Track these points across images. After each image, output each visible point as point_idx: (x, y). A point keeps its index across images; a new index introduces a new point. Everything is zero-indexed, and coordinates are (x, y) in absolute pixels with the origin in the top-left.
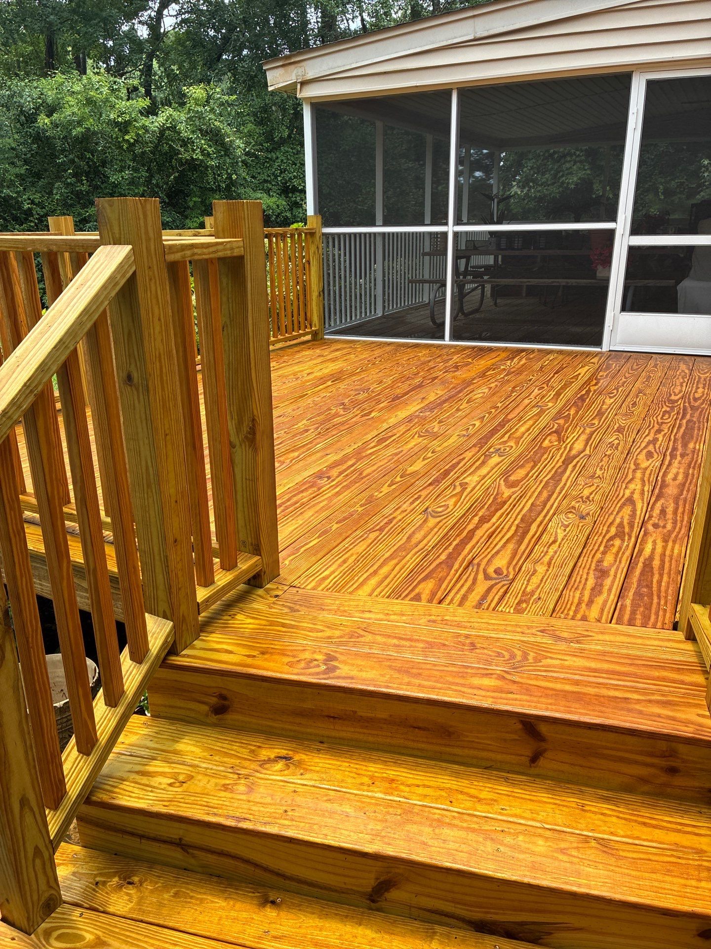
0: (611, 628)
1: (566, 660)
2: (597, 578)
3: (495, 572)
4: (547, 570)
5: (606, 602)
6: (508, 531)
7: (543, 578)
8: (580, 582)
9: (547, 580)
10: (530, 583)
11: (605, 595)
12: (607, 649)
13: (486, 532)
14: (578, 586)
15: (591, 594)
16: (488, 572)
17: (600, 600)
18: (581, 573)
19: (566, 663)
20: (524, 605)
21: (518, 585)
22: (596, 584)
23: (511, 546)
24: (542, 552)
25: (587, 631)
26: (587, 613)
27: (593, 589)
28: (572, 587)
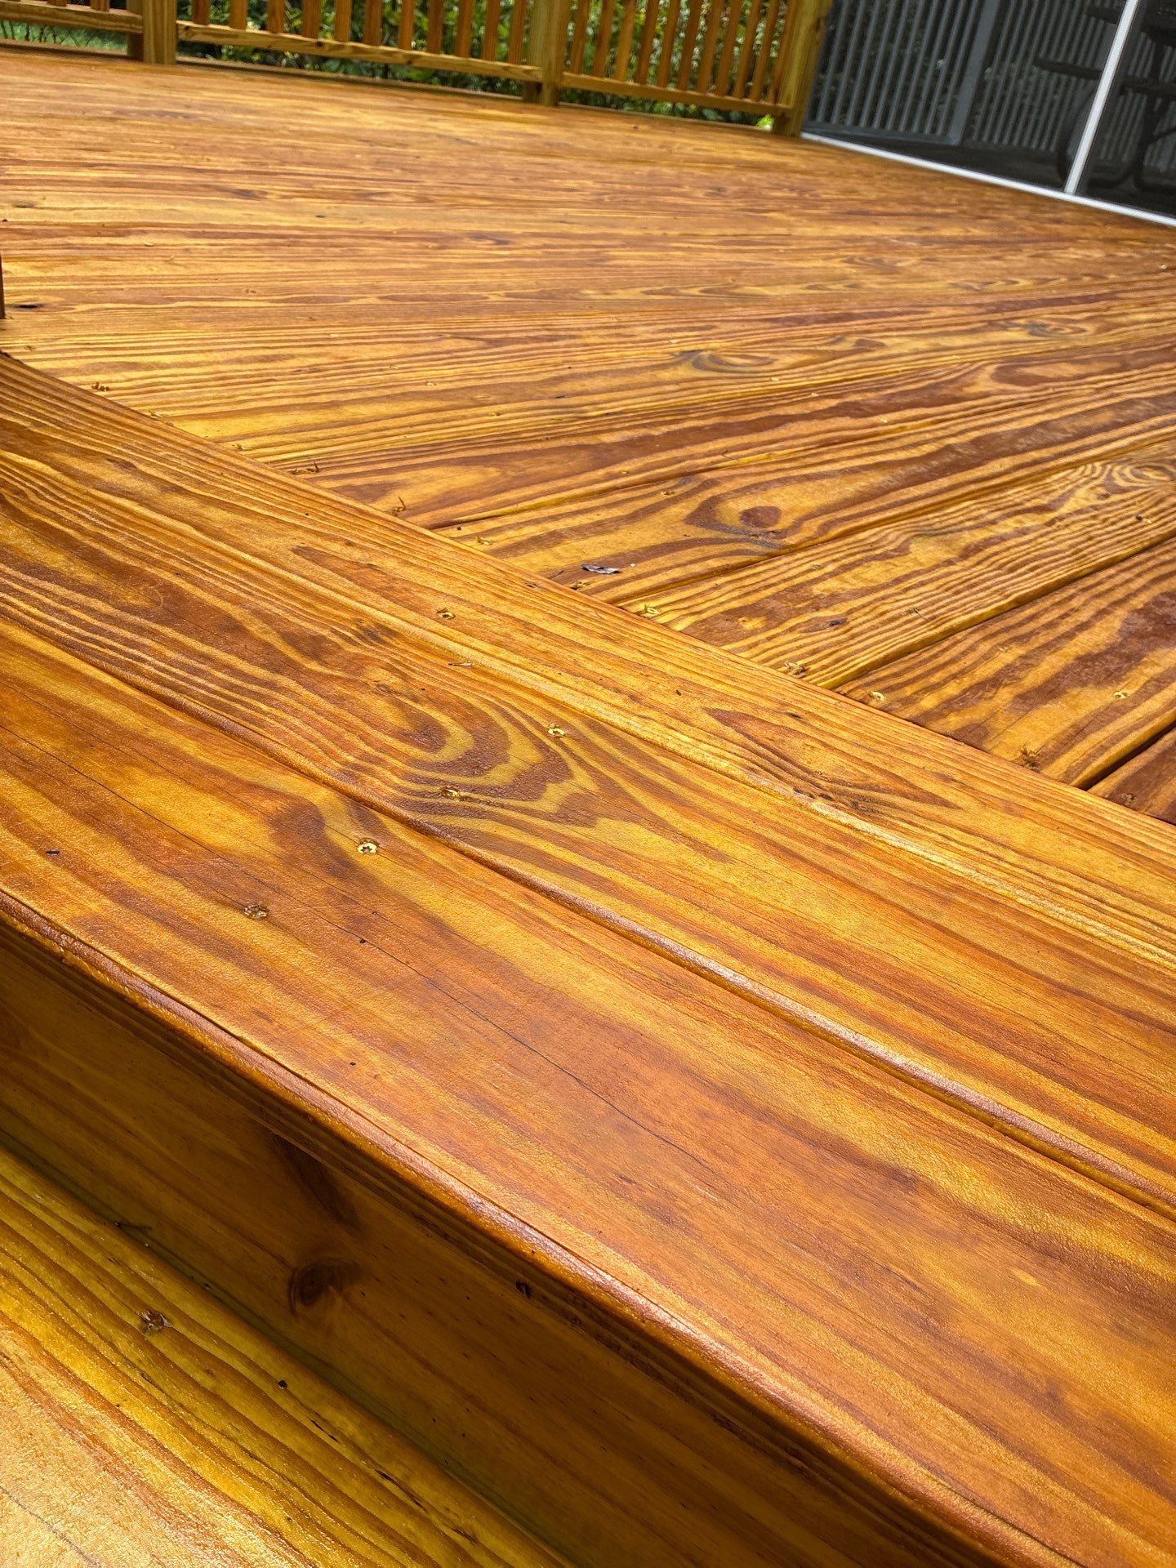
0: (1069, 807)
1: (721, 857)
2: (1130, 634)
3: (748, 516)
4: (949, 562)
5: (1115, 711)
6: (903, 448)
7: (908, 577)
8: (1051, 625)
9: (923, 584)
10: (847, 576)
11: (1124, 691)
12: (985, 878)
13: (829, 431)
14: (1032, 633)
15: (1066, 670)
16: (721, 507)
17: (1092, 699)
18: (1075, 603)
19: (713, 871)
20: (750, 625)
21: (790, 569)
22: (1111, 650)
23: (877, 479)
24: (976, 518)
25: (947, 779)
26: (1000, 724)
27: (1086, 660)
28: (1007, 629)
